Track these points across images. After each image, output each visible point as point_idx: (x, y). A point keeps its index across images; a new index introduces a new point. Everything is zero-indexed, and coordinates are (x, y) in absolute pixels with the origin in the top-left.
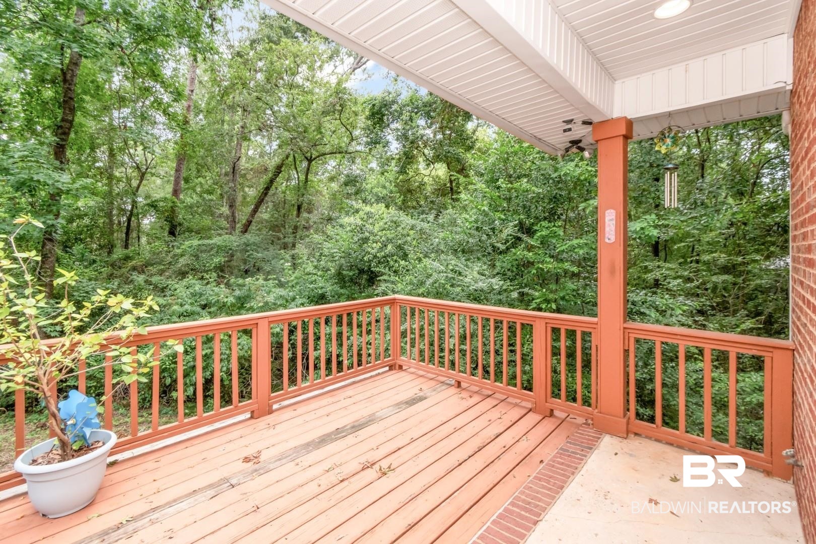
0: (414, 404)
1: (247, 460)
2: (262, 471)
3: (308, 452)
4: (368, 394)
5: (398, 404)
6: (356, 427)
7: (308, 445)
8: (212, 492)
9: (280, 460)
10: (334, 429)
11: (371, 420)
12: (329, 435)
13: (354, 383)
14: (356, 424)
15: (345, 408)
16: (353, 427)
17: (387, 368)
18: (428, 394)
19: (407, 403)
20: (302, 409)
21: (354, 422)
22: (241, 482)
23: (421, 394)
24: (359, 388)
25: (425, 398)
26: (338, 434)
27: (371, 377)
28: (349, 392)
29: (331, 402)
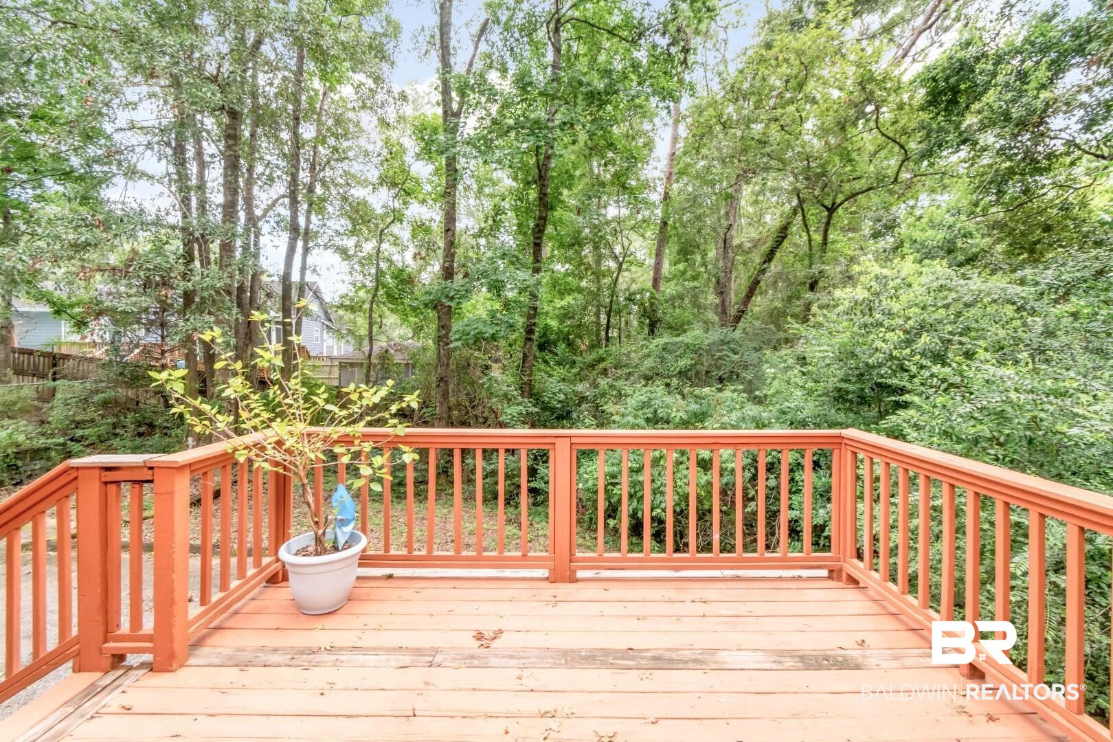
0: (819, 667)
1: (480, 636)
2: (476, 662)
3: (555, 666)
4: (740, 609)
5: (781, 653)
6: (661, 662)
7: (565, 653)
8: (407, 660)
9: (511, 657)
10: (625, 647)
11: (699, 661)
12: (606, 652)
13: (738, 579)
14: (667, 655)
15: (679, 618)
16: (655, 658)
17: (824, 573)
18: (872, 661)
19: (802, 658)
20: (617, 592)
21: (667, 650)
22: (444, 664)
23: (856, 654)
24: (738, 591)
25: (858, 667)
26: (625, 659)
27: (780, 579)
28: (712, 592)
29: (666, 598)
